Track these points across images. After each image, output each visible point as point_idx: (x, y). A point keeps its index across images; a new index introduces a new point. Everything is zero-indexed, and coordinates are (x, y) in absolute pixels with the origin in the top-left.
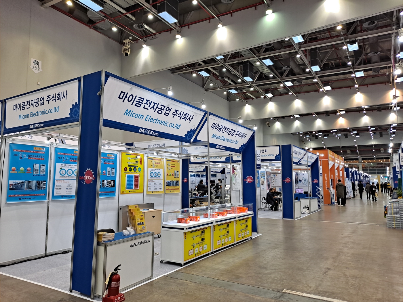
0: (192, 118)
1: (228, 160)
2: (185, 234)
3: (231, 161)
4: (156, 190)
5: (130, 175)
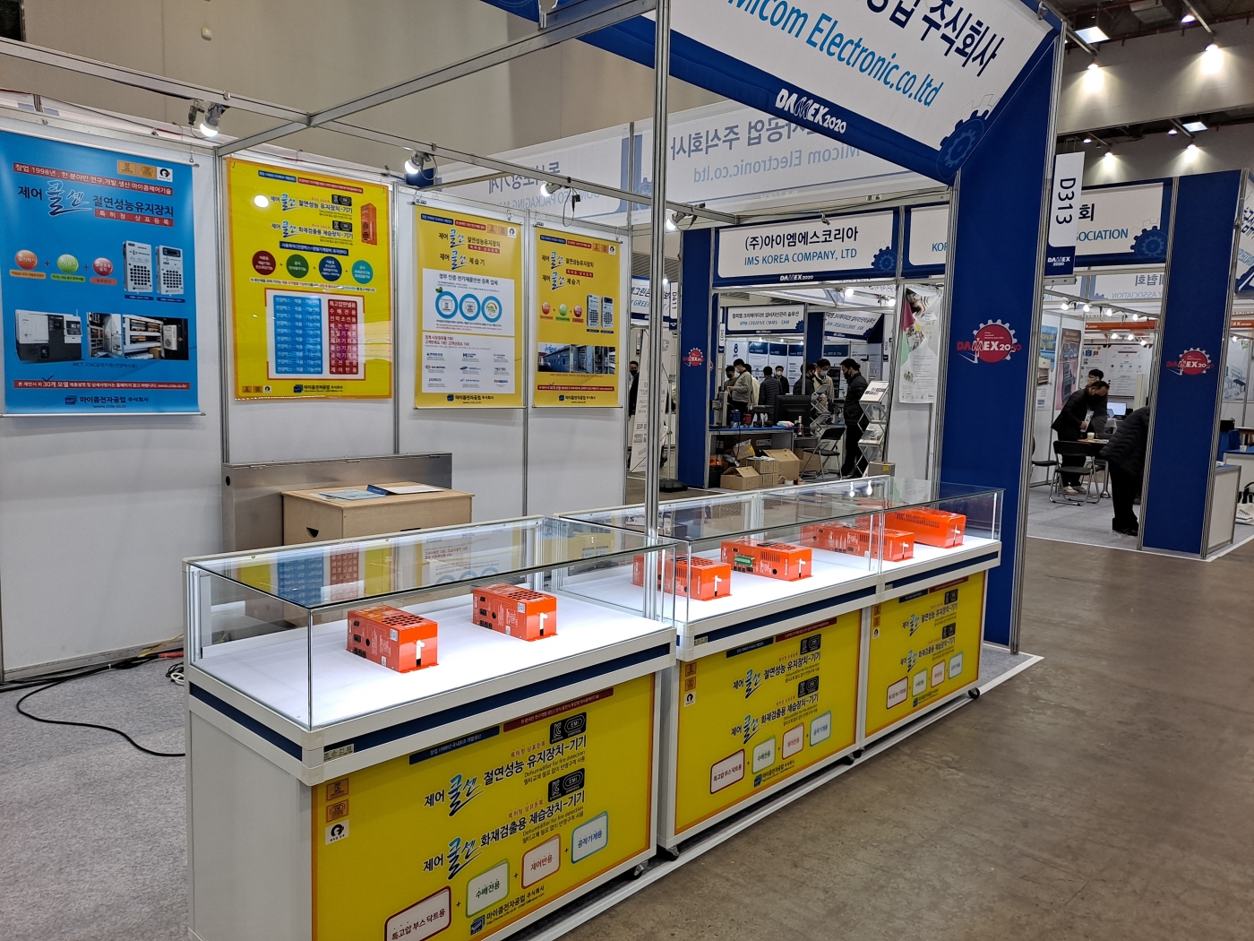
1: (886, 267)
3: (899, 271)
4: (471, 386)
5: (296, 301)
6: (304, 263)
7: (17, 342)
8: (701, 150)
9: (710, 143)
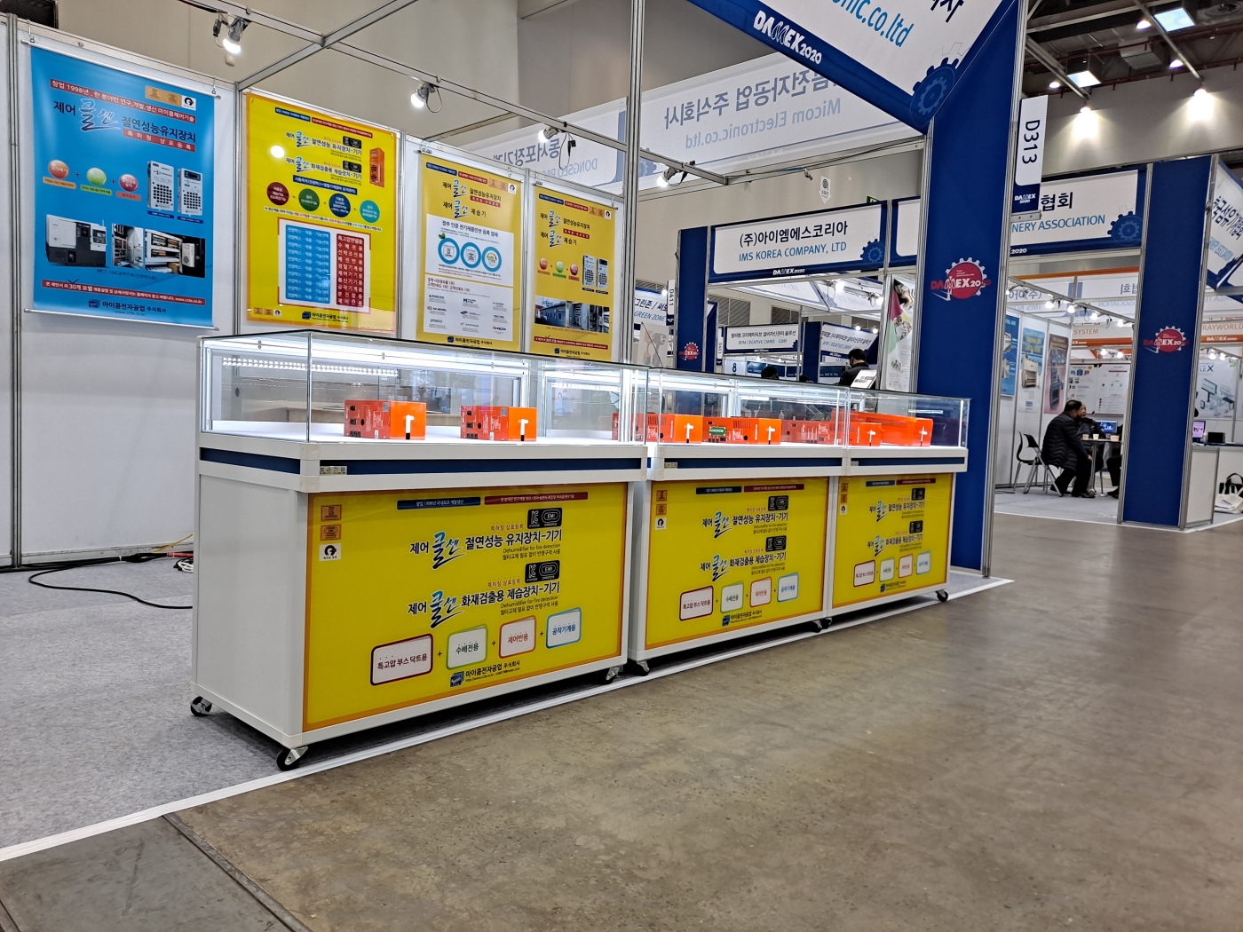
1: (874, 258)
2: (321, 508)
3: (888, 259)
4: (471, 330)
5: (307, 232)
6: (316, 198)
7: (47, 245)
8: (693, 118)
9: (701, 111)
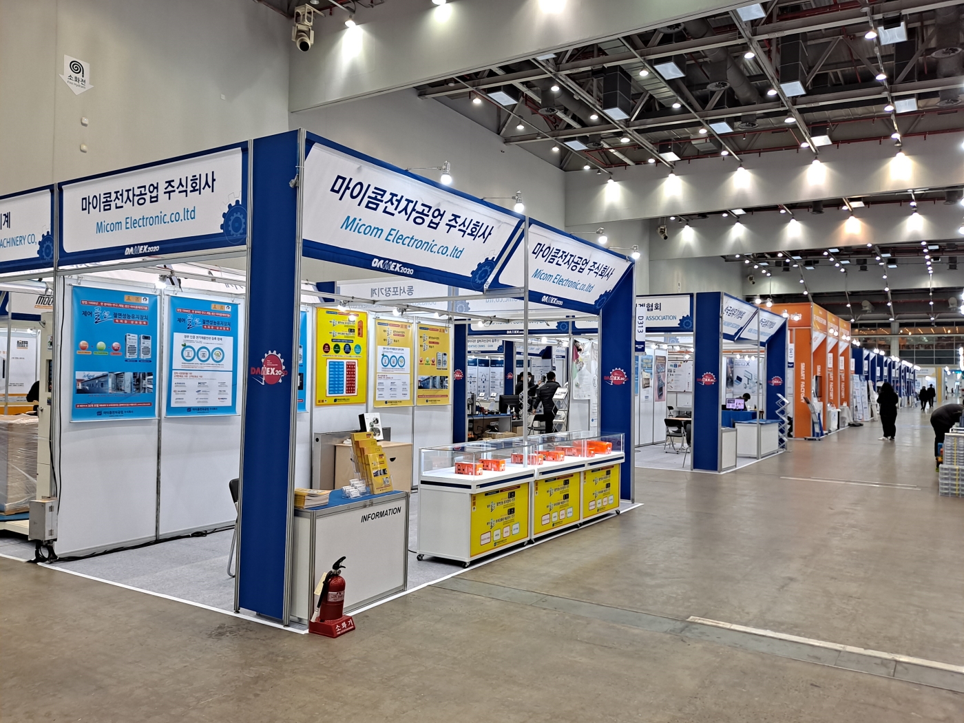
0: (490, 234)
1: (564, 328)
2: (474, 497)
3: (570, 331)
4: (394, 397)
5: (336, 363)
6: (339, 347)
